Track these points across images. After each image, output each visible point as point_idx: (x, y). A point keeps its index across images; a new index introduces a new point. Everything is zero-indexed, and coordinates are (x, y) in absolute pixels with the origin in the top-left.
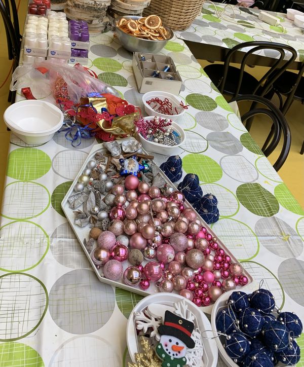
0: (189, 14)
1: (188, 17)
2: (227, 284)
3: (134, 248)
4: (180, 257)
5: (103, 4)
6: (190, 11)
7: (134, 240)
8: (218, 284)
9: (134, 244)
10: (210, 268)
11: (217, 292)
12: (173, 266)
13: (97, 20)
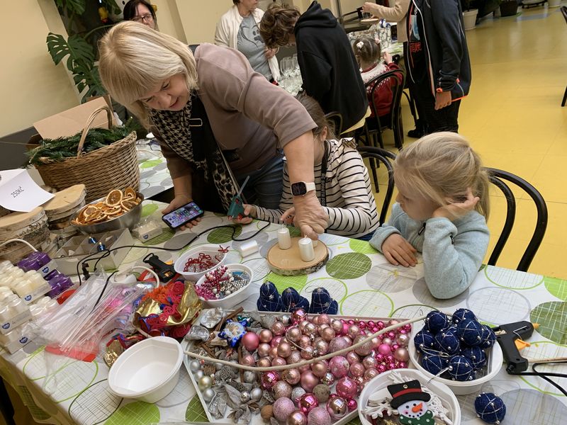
0: (132, 173)
1: (133, 176)
2: (401, 340)
3: (312, 388)
4: (351, 358)
5: (41, 222)
6: (131, 169)
7: (306, 382)
8: (396, 347)
9: (310, 385)
10: (378, 343)
11: (402, 352)
12: (355, 370)
13: (46, 243)
